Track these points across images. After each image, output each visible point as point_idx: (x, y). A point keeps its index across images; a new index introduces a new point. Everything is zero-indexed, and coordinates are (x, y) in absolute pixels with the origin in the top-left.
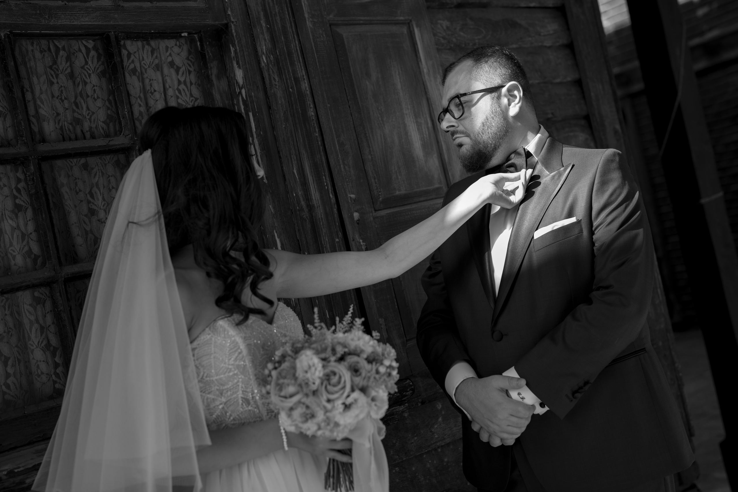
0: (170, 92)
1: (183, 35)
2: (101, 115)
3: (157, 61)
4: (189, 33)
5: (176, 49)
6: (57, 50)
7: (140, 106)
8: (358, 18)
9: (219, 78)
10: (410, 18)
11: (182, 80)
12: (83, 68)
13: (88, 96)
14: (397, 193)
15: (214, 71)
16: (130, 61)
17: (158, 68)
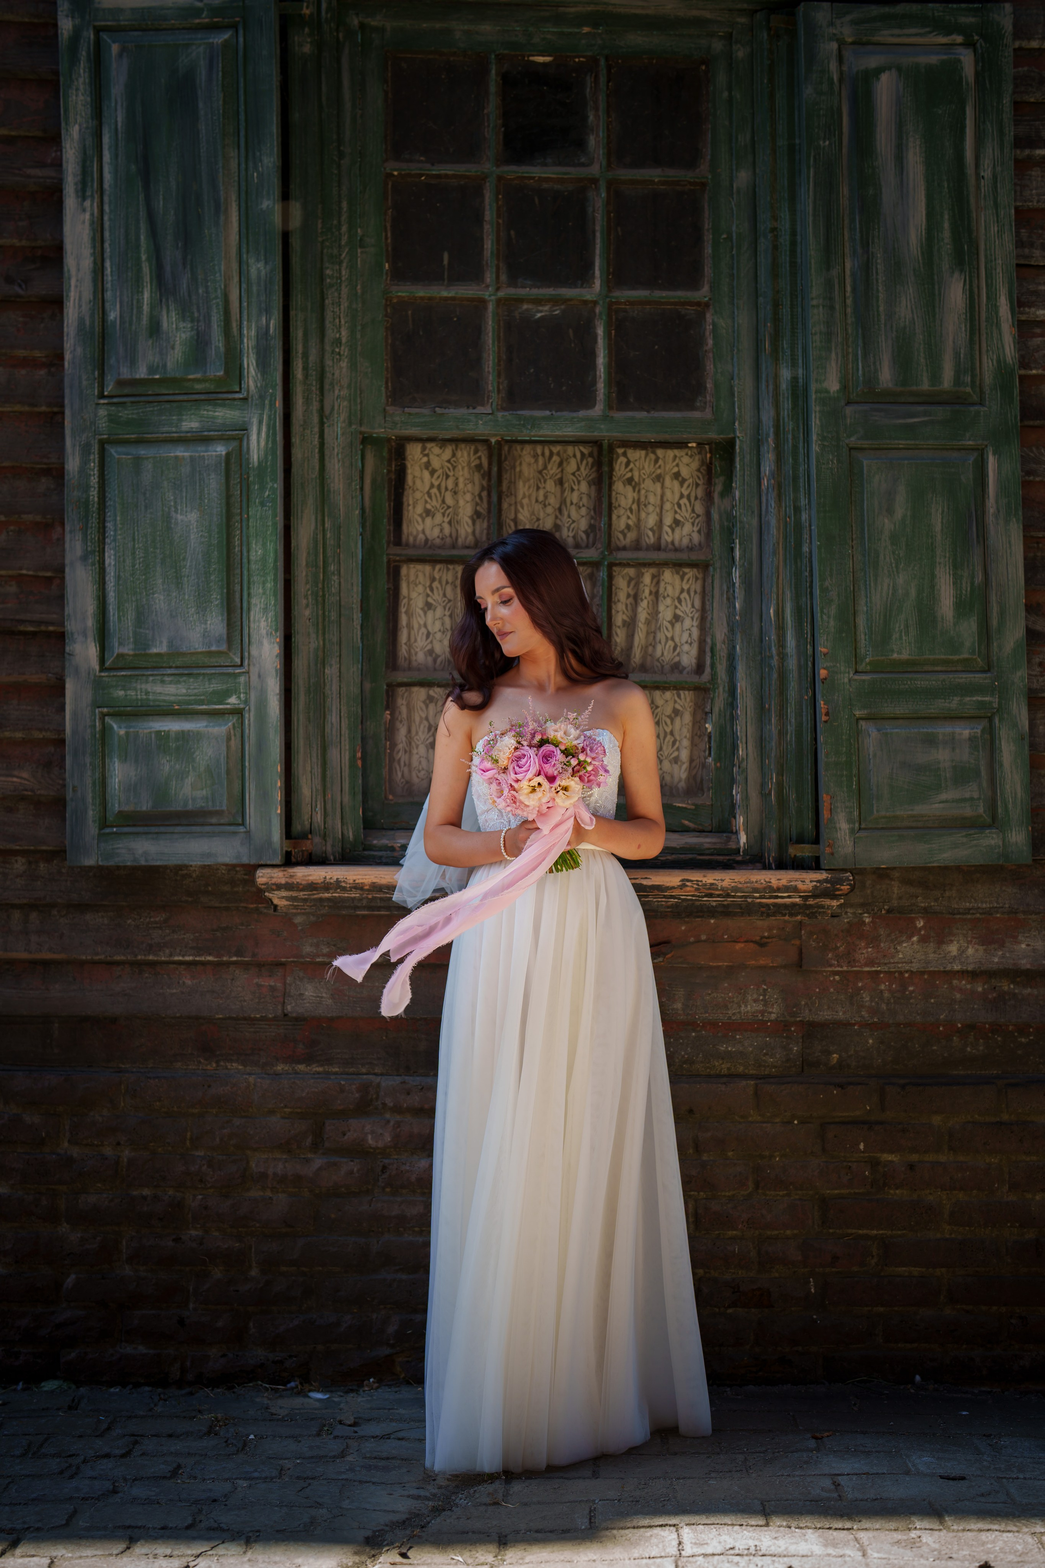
0: (667, 506)
1: (690, 445)
2: (583, 524)
3: (659, 471)
4: (699, 444)
5: (686, 459)
6: (551, 454)
7: (629, 518)
8: (896, 442)
9: (722, 495)
10: (985, 443)
11: (686, 493)
12: (573, 474)
13: (572, 503)
14: (895, 656)
15: (718, 488)
16: (628, 469)
17: (659, 478)
